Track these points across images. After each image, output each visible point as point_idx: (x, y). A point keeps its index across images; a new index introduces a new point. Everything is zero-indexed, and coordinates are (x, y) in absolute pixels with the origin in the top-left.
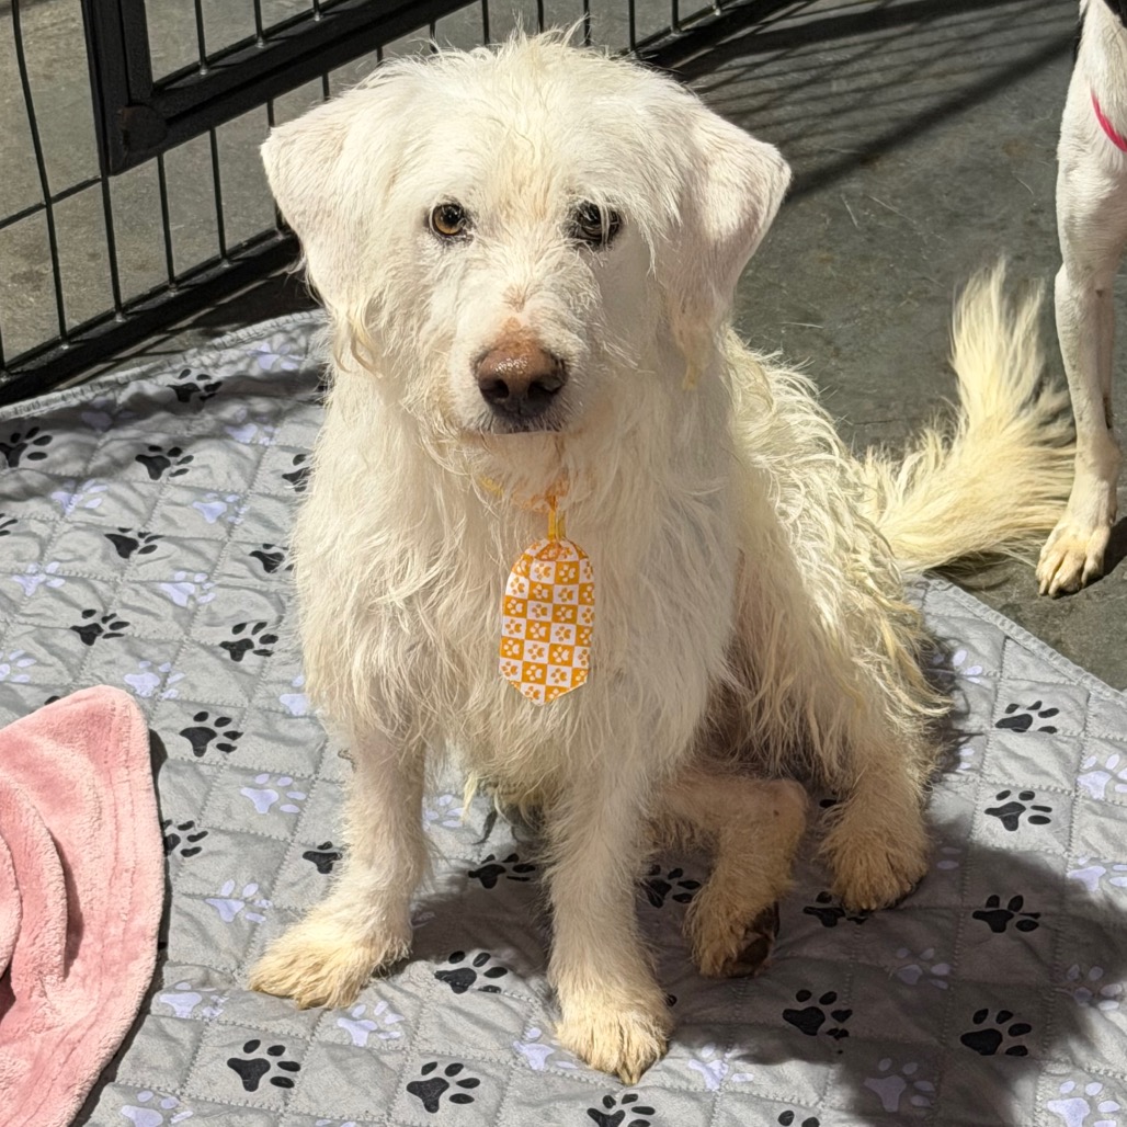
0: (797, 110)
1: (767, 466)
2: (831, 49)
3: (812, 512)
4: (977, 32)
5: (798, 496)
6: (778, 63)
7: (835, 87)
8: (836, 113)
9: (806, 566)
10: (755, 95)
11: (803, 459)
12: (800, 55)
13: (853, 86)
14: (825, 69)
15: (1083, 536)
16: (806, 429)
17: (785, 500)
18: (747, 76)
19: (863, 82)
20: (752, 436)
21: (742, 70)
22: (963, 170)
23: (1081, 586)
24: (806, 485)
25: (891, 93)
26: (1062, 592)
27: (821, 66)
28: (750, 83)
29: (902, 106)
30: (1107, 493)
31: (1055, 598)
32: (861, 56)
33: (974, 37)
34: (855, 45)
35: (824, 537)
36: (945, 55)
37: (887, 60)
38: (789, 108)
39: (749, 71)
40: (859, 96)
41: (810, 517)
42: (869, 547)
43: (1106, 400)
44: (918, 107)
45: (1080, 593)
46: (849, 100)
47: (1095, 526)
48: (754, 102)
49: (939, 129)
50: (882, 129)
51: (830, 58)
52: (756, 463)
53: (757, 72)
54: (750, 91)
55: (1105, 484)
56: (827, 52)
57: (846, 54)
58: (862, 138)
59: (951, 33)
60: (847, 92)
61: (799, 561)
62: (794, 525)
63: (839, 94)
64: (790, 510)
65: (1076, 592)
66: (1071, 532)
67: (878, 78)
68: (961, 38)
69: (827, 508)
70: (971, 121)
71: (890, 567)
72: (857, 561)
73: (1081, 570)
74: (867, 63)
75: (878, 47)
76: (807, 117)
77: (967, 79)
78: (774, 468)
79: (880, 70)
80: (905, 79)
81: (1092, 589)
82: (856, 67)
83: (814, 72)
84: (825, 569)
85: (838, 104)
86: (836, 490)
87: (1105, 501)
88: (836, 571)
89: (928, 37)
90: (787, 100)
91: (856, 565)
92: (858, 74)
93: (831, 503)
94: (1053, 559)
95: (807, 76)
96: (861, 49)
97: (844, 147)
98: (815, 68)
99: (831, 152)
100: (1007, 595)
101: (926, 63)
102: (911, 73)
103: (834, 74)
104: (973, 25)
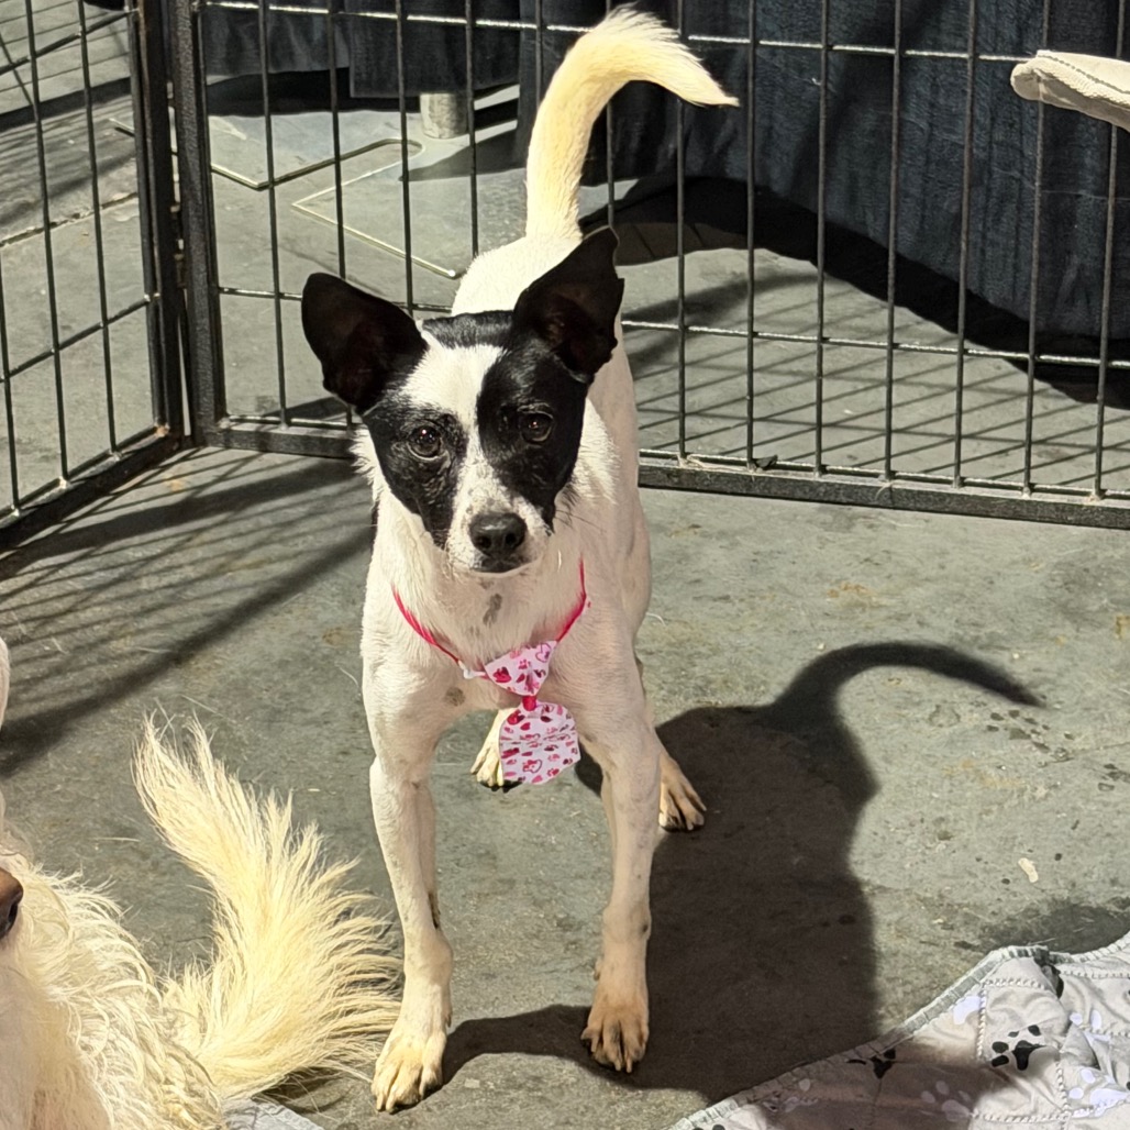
0: (106, 611)
1: (65, 999)
2: (142, 544)
3: (118, 1043)
4: (291, 518)
5: (102, 1028)
6: (83, 562)
7: (145, 584)
8: (147, 612)
9: (112, 1102)
10: (59, 597)
11: (108, 988)
12: (106, 553)
13: (165, 581)
14: (134, 566)
15: (417, 1044)
16: (108, 955)
17: (87, 1034)
18: (52, 578)
19: (175, 578)
20: (47, 968)
21: (46, 571)
22: (283, 664)
23: (419, 1099)
24: (111, 1015)
25: (205, 587)
26: (399, 1106)
27: (130, 563)
28: (54, 586)
29: (218, 600)
30: (439, 996)
31: (393, 1113)
32: (170, 551)
33: (290, 524)
34: (165, 538)
35: (133, 1069)
36: (259, 544)
37: (200, 553)
38: (97, 609)
39: (52, 573)
40: (171, 591)
41: (116, 1049)
42: (183, 1077)
43: (432, 897)
44: (234, 600)
45: (419, 1106)
46: (160, 597)
47: (430, 1032)
48: (60, 606)
49: (256, 623)
50: (197, 626)
51: (140, 554)
52: (53, 997)
53: (62, 573)
54: (55, 594)
55: (437, 988)
56: (133, 549)
57: (156, 549)
58: (176, 637)
59: (266, 521)
60: (158, 589)
61: (105, 1097)
62: (99, 1059)
63: (150, 592)
64: (94, 1043)
65: (414, 1105)
66: (405, 1041)
67: (190, 572)
68: (276, 525)
69: (135, 1038)
70: (290, 612)
71: (208, 1096)
72: (169, 1092)
73: (418, 1082)
74: (178, 558)
75: (189, 540)
76: (117, 618)
77: (284, 568)
78: (72, 999)
79: (192, 563)
80: (218, 572)
81: (431, 1100)
82: (167, 562)
83: (122, 570)
84: (134, 1104)
85: (148, 602)
86: (145, 1018)
87: (438, 1006)
88: (147, 1107)
89: (243, 526)
90: (95, 601)
91: (168, 1097)
92: (170, 569)
93: (139, 1032)
94: (389, 1072)
95: (116, 574)
96: (171, 543)
97: (155, 647)
98: (122, 565)
99: (143, 653)
100: (342, 1115)
101: (240, 554)
102: (222, 566)
103: (145, 571)
104: (288, 511)
